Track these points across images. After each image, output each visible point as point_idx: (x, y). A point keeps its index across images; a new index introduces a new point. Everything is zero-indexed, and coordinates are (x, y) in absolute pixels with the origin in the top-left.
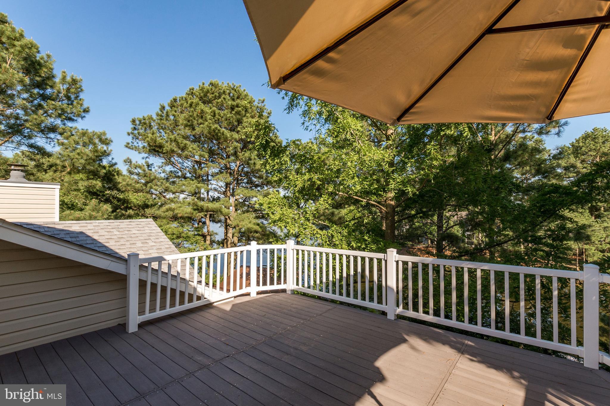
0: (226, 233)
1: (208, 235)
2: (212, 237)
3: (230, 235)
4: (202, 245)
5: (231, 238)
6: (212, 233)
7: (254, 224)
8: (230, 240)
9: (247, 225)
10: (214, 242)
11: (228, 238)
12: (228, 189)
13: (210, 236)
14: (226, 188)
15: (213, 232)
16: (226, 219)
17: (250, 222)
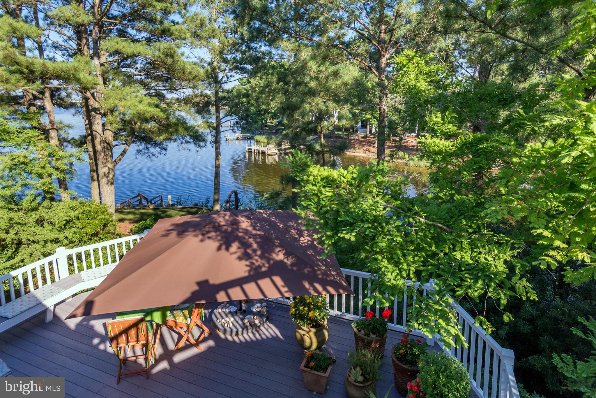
0: (90, 125)
1: (53, 129)
2: (62, 133)
3: (98, 127)
4: (43, 148)
5: (101, 132)
6: (61, 126)
7: (149, 104)
8: (98, 136)
9: (135, 106)
10: (65, 140)
11: (94, 133)
12: (84, 41)
13: (57, 130)
14: (80, 39)
15: (61, 123)
16: (86, 99)
17: (141, 102)
